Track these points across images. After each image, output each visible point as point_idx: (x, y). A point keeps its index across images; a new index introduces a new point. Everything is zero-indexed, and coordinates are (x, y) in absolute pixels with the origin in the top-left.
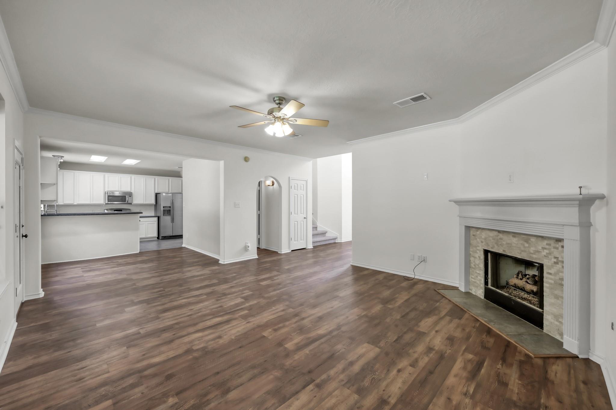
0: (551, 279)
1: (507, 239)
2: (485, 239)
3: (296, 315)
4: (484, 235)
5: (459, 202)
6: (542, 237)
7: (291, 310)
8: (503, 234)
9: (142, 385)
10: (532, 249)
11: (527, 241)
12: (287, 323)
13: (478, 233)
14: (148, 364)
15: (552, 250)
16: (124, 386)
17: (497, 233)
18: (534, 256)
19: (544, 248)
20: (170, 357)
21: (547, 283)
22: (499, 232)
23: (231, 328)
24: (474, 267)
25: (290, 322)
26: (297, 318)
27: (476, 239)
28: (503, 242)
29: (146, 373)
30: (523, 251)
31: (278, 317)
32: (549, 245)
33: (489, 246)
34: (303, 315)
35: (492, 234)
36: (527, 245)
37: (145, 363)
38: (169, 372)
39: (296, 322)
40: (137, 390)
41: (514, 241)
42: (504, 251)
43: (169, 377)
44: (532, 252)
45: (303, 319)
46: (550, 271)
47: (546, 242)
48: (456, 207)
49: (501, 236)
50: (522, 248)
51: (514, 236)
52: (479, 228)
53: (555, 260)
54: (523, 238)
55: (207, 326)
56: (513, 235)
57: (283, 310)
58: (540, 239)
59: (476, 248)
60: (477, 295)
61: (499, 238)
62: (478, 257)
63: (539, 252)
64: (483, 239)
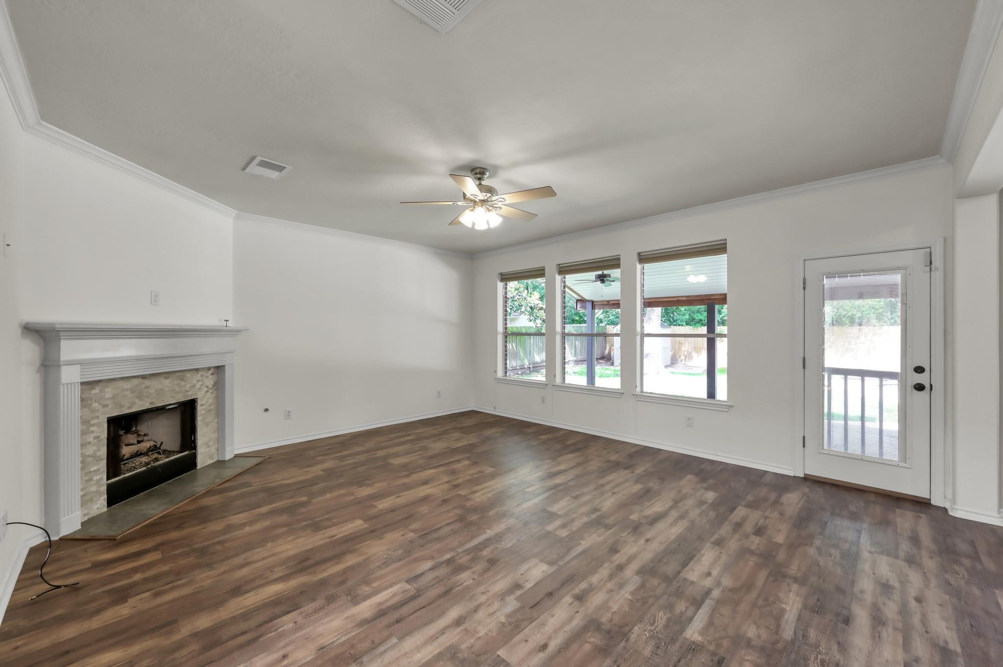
0: (202, 410)
1: (155, 384)
2: (114, 397)
3: (456, 486)
4: (109, 392)
6: (197, 370)
7: (463, 493)
8: (151, 378)
10: (187, 387)
11: (182, 379)
12: (468, 478)
13: (96, 391)
15: (205, 379)
17: (140, 379)
18: (190, 393)
19: (198, 381)
21: (201, 416)
22: (143, 377)
25: (465, 479)
26: (456, 483)
27: (91, 405)
28: (150, 391)
30: (177, 393)
31: (481, 484)
32: (202, 376)
33: (123, 406)
34: (447, 486)
35: (127, 385)
36: (183, 383)
39: (457, 479)
41: (167, 383)
42: (151, 403)
44: (188, 389)
45: (447, 482)
46: (202, 403)
47: (200, 373)
49: (147, 382)
50: (177, 389)
51: (166, 378)
52: (100, 381)
53: (206, 389)
54: (178, 376)
56: (166, 376)
57: (475, 492)
58: (194, 372)
59: (93, 422)
60: (90, 516)
61: (143, 386)
62: (95, 438)
63: (194, 386)
64: (108, 399)
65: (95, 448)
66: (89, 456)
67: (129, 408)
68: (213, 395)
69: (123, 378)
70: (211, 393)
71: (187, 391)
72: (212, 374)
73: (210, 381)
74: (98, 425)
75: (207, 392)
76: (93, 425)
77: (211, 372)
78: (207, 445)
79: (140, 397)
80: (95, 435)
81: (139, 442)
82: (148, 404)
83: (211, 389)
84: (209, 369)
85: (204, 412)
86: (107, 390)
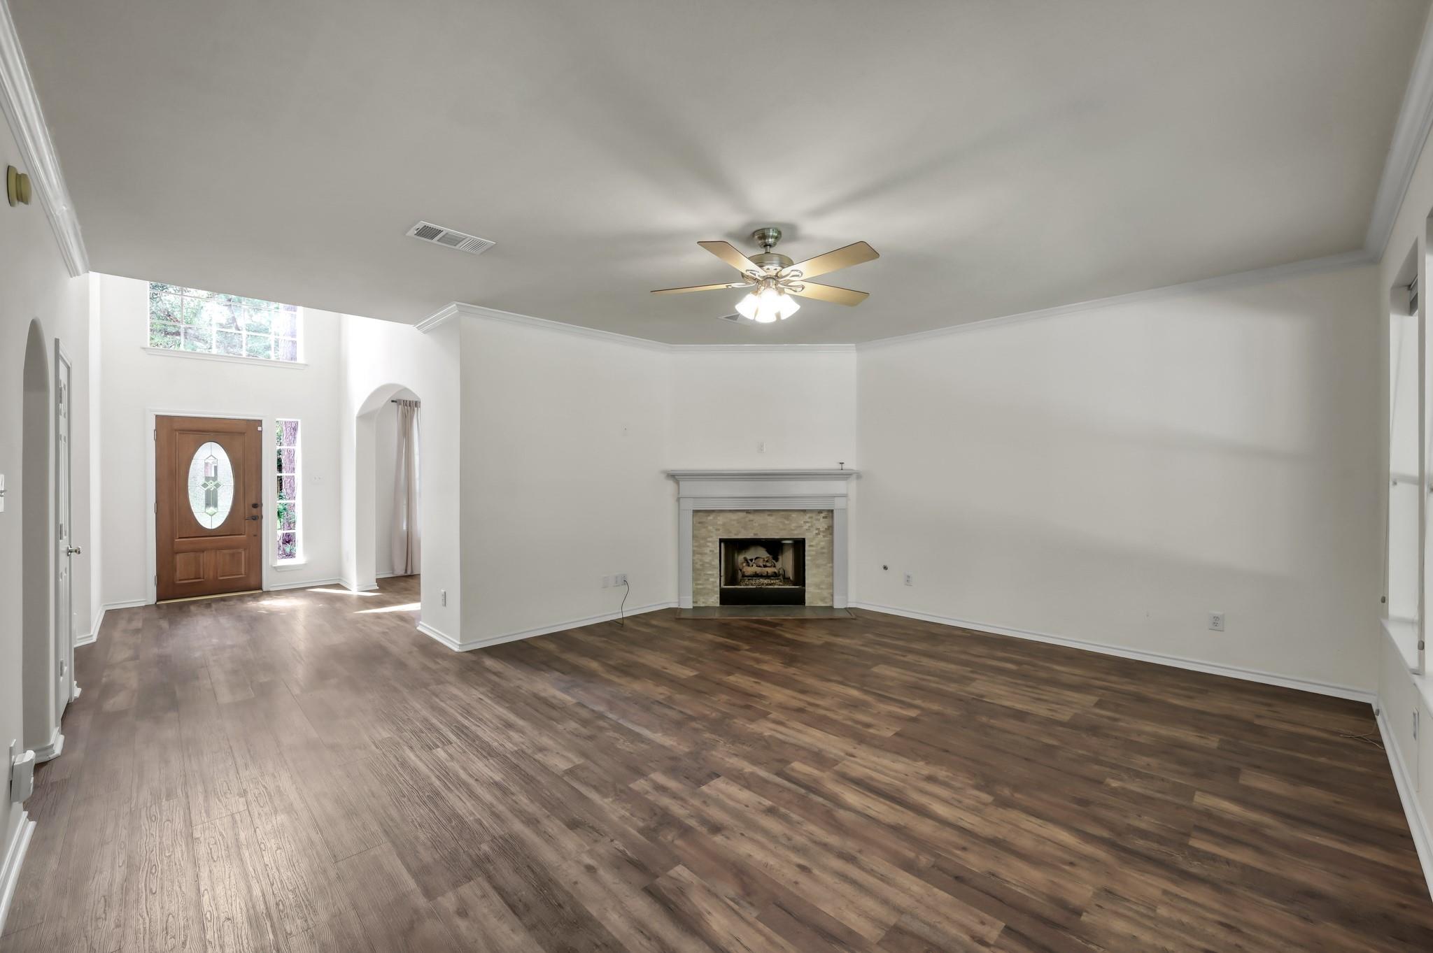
0: (813, 551)
1: (758, 519)
2: (724, 525)
4: (721, 519)
5: (674, 477)
6: (804, 511)
8: (754, 514)
9: (1128, 824)
10: (793, 525)
11: (787, 518)
13: (711, 518)
14: (1087, 842)
15: (815, 522)
16: (1155, 846)
17: (745, 513)
18: (796, 532)
19: (806, 522)
20: (1041, 821)
21: (809, 556)
22: (748, 512)
23: (888, 772)
24: (701, 567)
27: (706, 527)
28: (754, 524)
29: (1105, 834)
30: (781, 530)
32: (811, 518)
33: (730, 532)
35: (736, 516)
36: (787, 522)
37: (1088, 849)
38: (1075, 806)
40: (1143, 825)
41: (771, 520)
42: (755, 534)
43: (1084, 802)
44: (793, 528)
46: (812, 544)
47: (808, 515)
48: (670, 485)
49: (751, 517)
50: (781, 526)
52: (713, 511)
53: (817, 532)
54: (783, 515)
55: (898, 807)
56: (768, 513)
58: (802, 513)
59: (709, 539)
60: (706, 605)
61: (747, 519)
62: (711, 551)
63: (801, 527)
64: (719, 525)
65: (710, 558)
66: (707, 563)
67: (736, 535)
68: (826, 539)
69: (730, 511)
70: (824, 536)
71: (792, 530)
72: (824, 518)
73: (822, 524)
74: (713, 542)
75: (817, 534)
76: (709, 542)
77: (823, 515)
78: (818, 586)
79: (745, 528)
80: (711, 549)
81: (765, 566)
82: (752, 535)
83: (823, 532)
84: (820, 512)
85: (814, 553)
86: (719, 518)
